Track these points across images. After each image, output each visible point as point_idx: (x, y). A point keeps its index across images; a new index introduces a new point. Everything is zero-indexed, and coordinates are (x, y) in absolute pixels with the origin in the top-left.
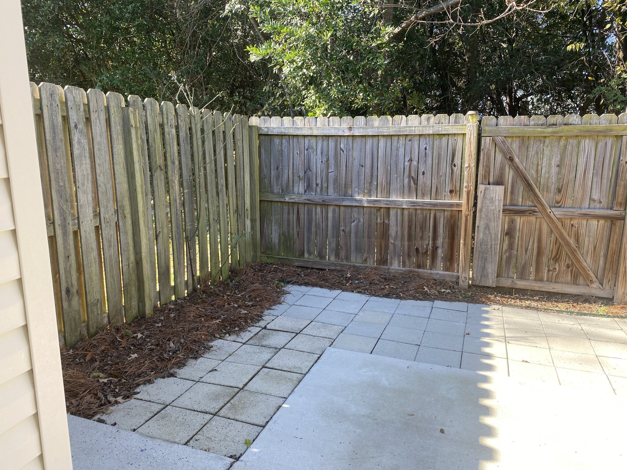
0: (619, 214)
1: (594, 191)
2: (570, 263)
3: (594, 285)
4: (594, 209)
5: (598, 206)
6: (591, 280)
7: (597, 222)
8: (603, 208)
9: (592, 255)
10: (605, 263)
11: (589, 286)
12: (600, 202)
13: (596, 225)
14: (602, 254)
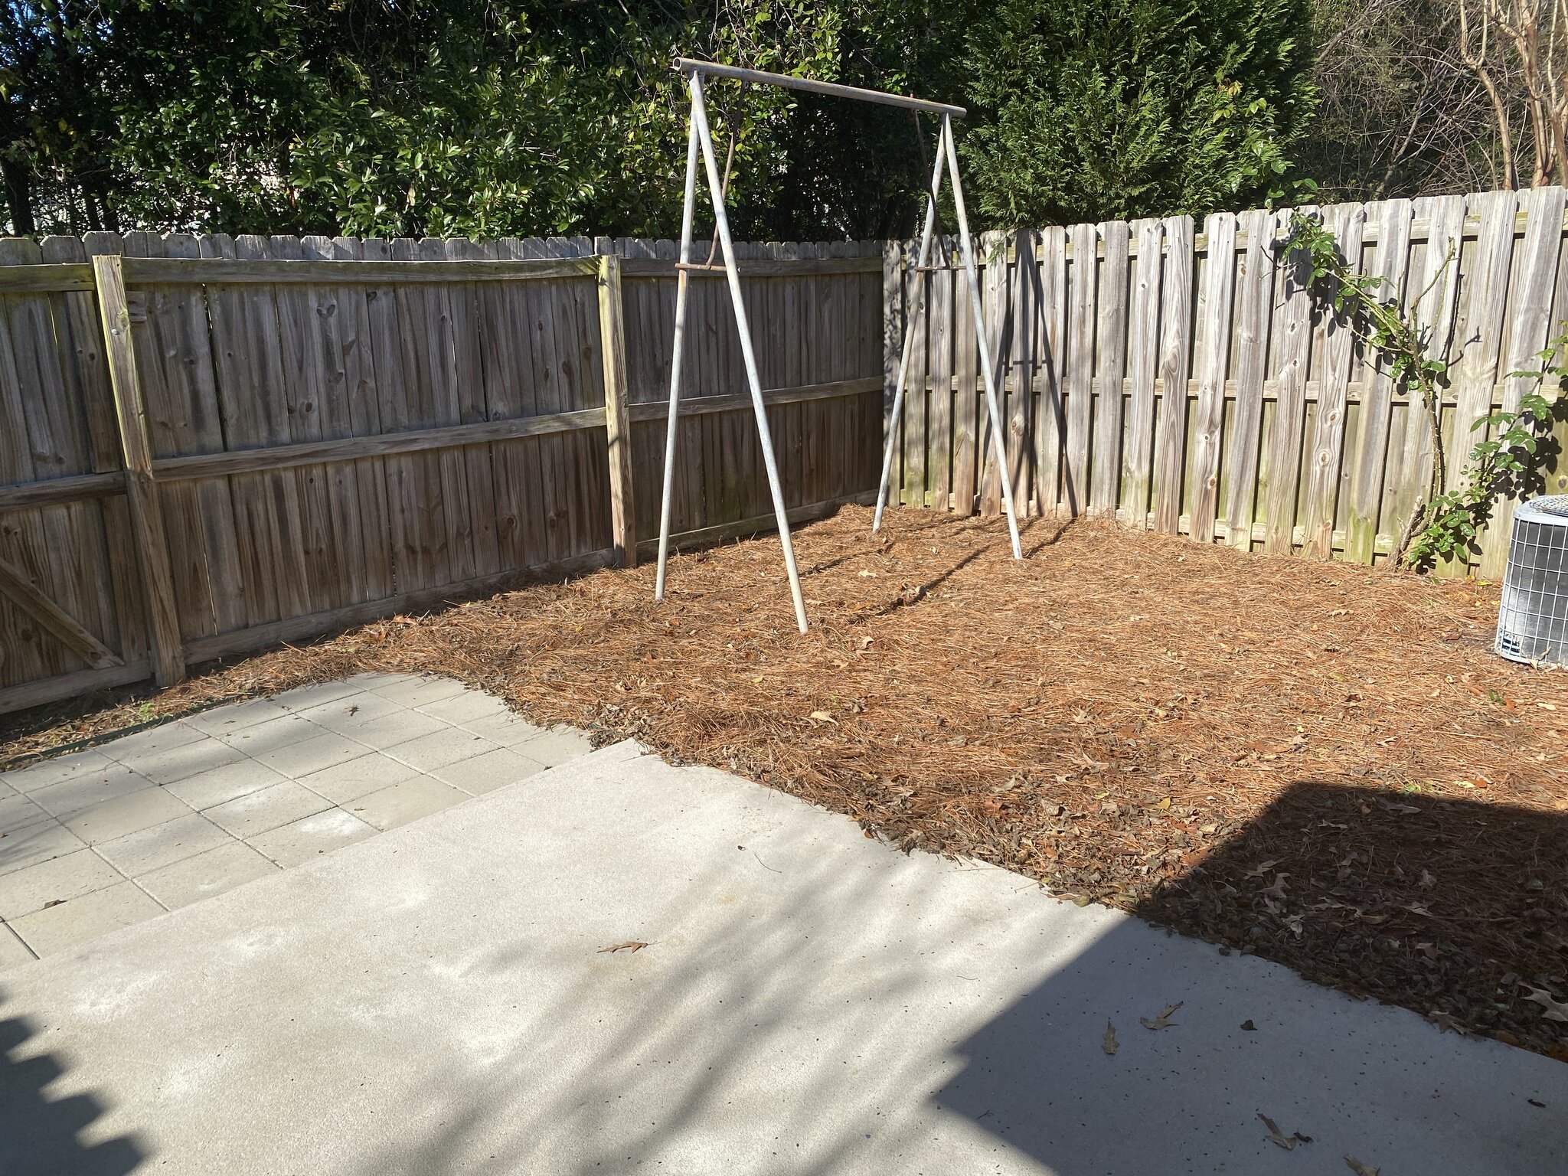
0: (112, 481)
1: (36, 434)
2: (30, 627)
3: (105, 662)
4: (49, 478)
5: (56, 469)
6: (92, 653)
7: (65, 511)
8: (70, 474)
9: (78, 592)
10: (113, 603)
11: (90, 668)
12: (60, 461)
13: (67, 518)
14: (99, 583)
